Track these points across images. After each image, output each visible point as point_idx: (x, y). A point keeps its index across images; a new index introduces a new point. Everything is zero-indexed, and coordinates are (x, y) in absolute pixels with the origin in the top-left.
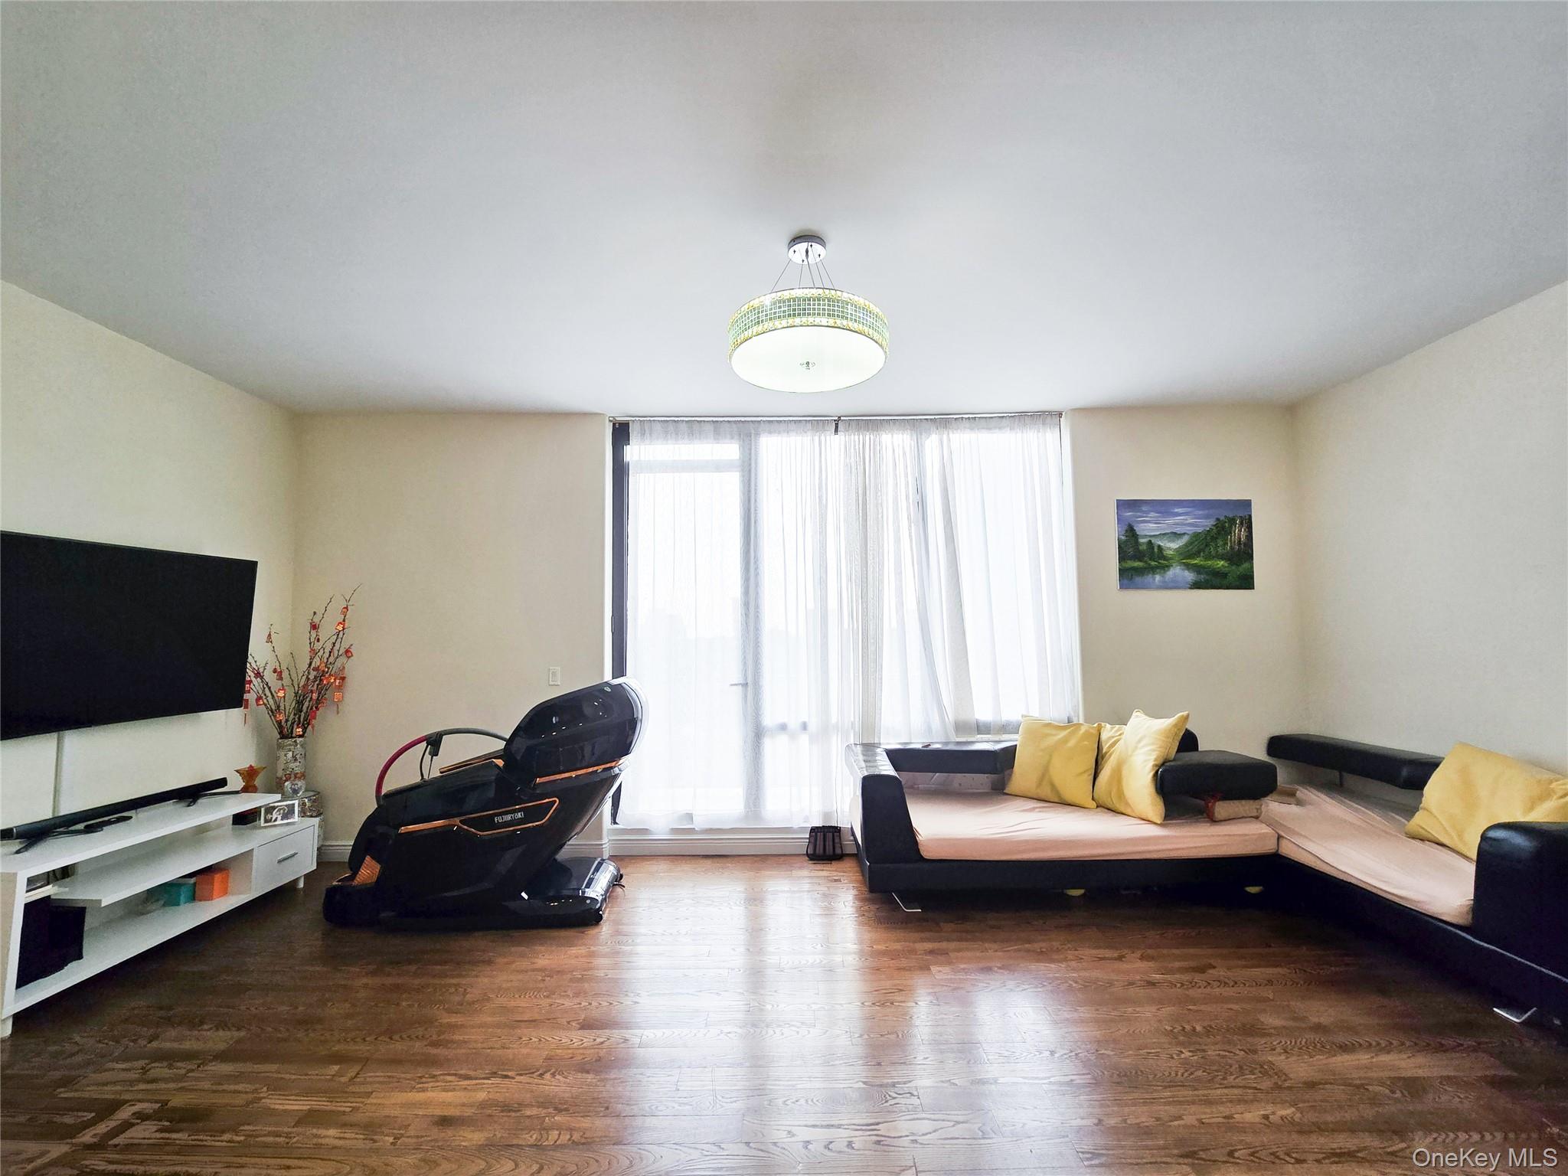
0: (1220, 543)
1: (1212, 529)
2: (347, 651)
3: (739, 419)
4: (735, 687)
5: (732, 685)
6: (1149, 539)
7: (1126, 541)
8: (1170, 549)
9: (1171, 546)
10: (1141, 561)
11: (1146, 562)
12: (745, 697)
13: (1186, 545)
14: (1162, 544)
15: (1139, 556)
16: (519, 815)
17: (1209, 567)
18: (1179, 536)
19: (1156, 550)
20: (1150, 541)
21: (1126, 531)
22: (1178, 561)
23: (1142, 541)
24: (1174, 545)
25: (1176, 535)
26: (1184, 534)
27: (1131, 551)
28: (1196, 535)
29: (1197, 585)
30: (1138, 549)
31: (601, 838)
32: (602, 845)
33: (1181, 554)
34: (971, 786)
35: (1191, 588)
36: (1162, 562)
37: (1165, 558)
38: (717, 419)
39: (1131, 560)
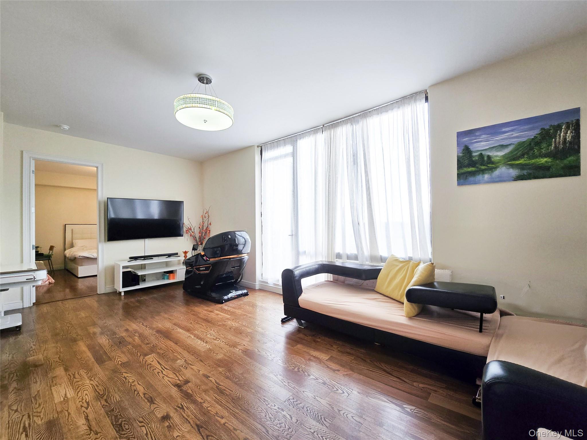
0: (544, 145)
1: (537, 137)
2: (210, 223)
3: (290, 136)
4: (290, 236)
5: (289, 235)
6: (480, 152)
7: (463, 156)
8: (497, 156)
9: (498, 155)
10: (473, 167)
11: (478, 167)
12: (292, 240)
13: (511, 152)
14: (490, 154)
15: (473, 164)
16: (204, 268)
17: (532, 164)
18: (506, 146)
19: (486, 159)
20: (481, 154)
21: (463, 150)
22: (504, 163)
23: (474, 154)
24: (501, 153)
25: (503, 147)
26: (510, 145)
27: (467, 162)
28: (521, 144)
29: (520, 178)
30: (472, 160)
31: (256, 283)
32: (256, 285)
33: (507, 158)
34: (372, 286)
35: (515, 180)
36: (490, 165)
37: (493, 163)
38: (284, 138)
39: (466, 167)
